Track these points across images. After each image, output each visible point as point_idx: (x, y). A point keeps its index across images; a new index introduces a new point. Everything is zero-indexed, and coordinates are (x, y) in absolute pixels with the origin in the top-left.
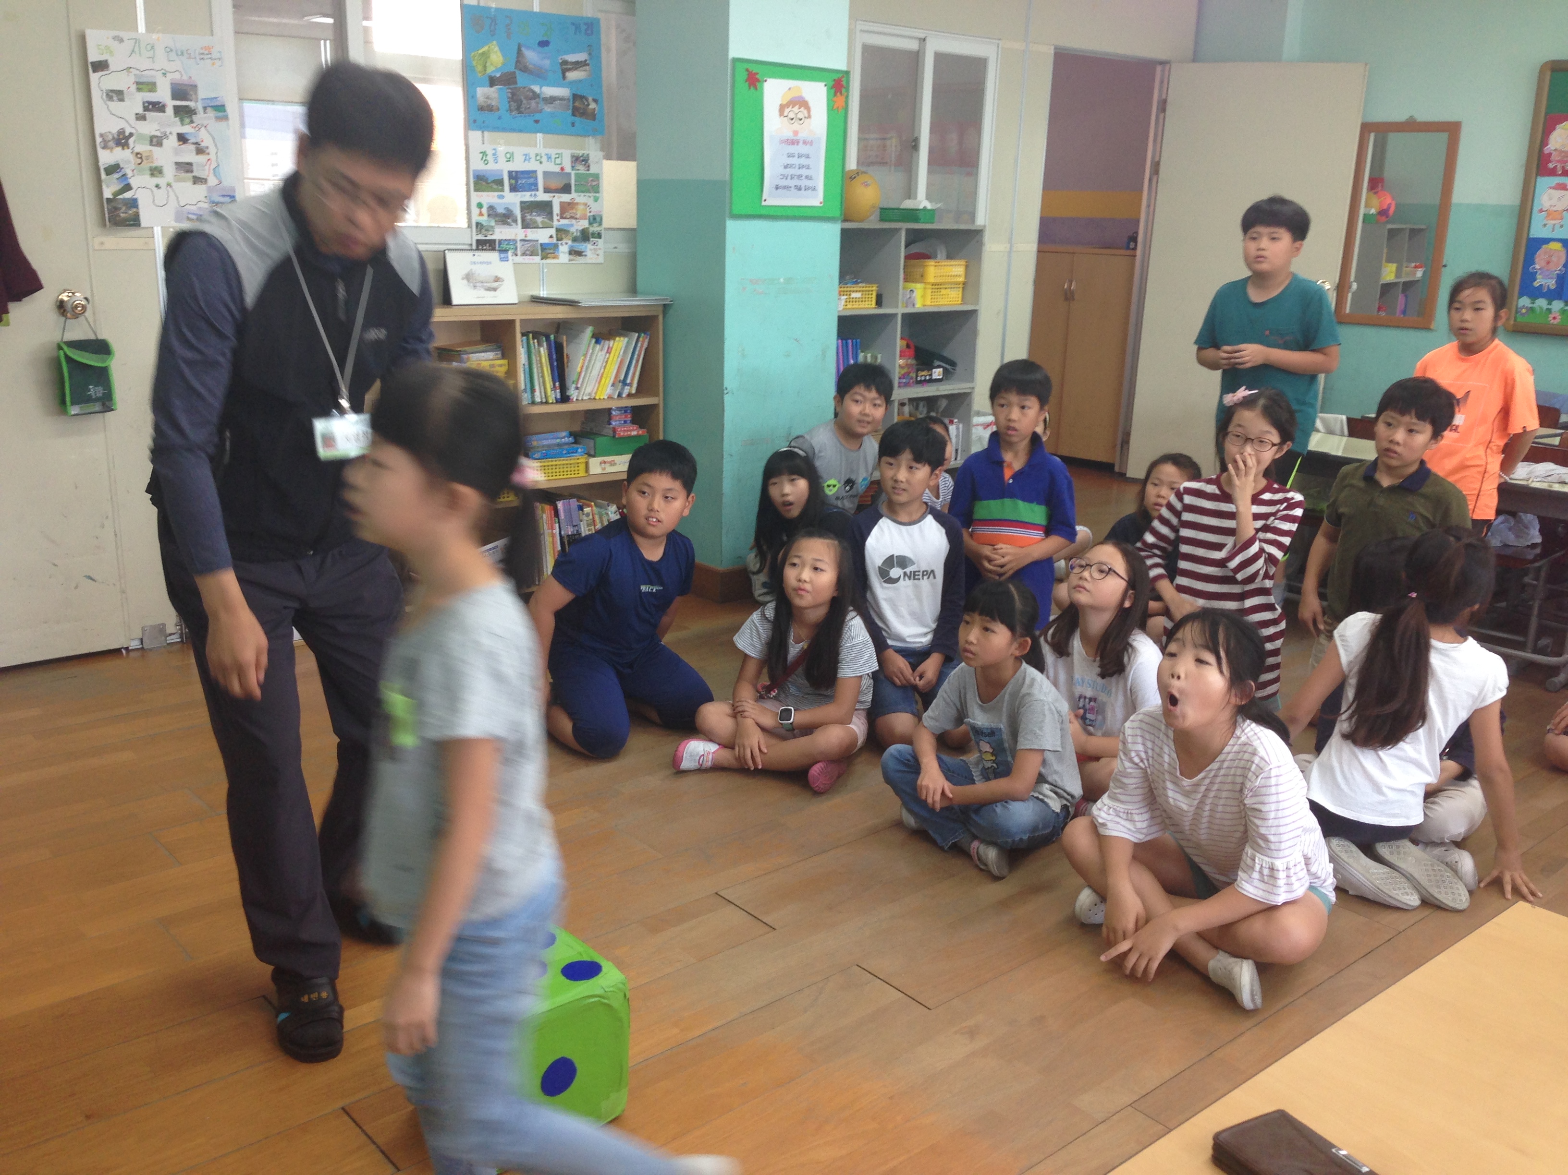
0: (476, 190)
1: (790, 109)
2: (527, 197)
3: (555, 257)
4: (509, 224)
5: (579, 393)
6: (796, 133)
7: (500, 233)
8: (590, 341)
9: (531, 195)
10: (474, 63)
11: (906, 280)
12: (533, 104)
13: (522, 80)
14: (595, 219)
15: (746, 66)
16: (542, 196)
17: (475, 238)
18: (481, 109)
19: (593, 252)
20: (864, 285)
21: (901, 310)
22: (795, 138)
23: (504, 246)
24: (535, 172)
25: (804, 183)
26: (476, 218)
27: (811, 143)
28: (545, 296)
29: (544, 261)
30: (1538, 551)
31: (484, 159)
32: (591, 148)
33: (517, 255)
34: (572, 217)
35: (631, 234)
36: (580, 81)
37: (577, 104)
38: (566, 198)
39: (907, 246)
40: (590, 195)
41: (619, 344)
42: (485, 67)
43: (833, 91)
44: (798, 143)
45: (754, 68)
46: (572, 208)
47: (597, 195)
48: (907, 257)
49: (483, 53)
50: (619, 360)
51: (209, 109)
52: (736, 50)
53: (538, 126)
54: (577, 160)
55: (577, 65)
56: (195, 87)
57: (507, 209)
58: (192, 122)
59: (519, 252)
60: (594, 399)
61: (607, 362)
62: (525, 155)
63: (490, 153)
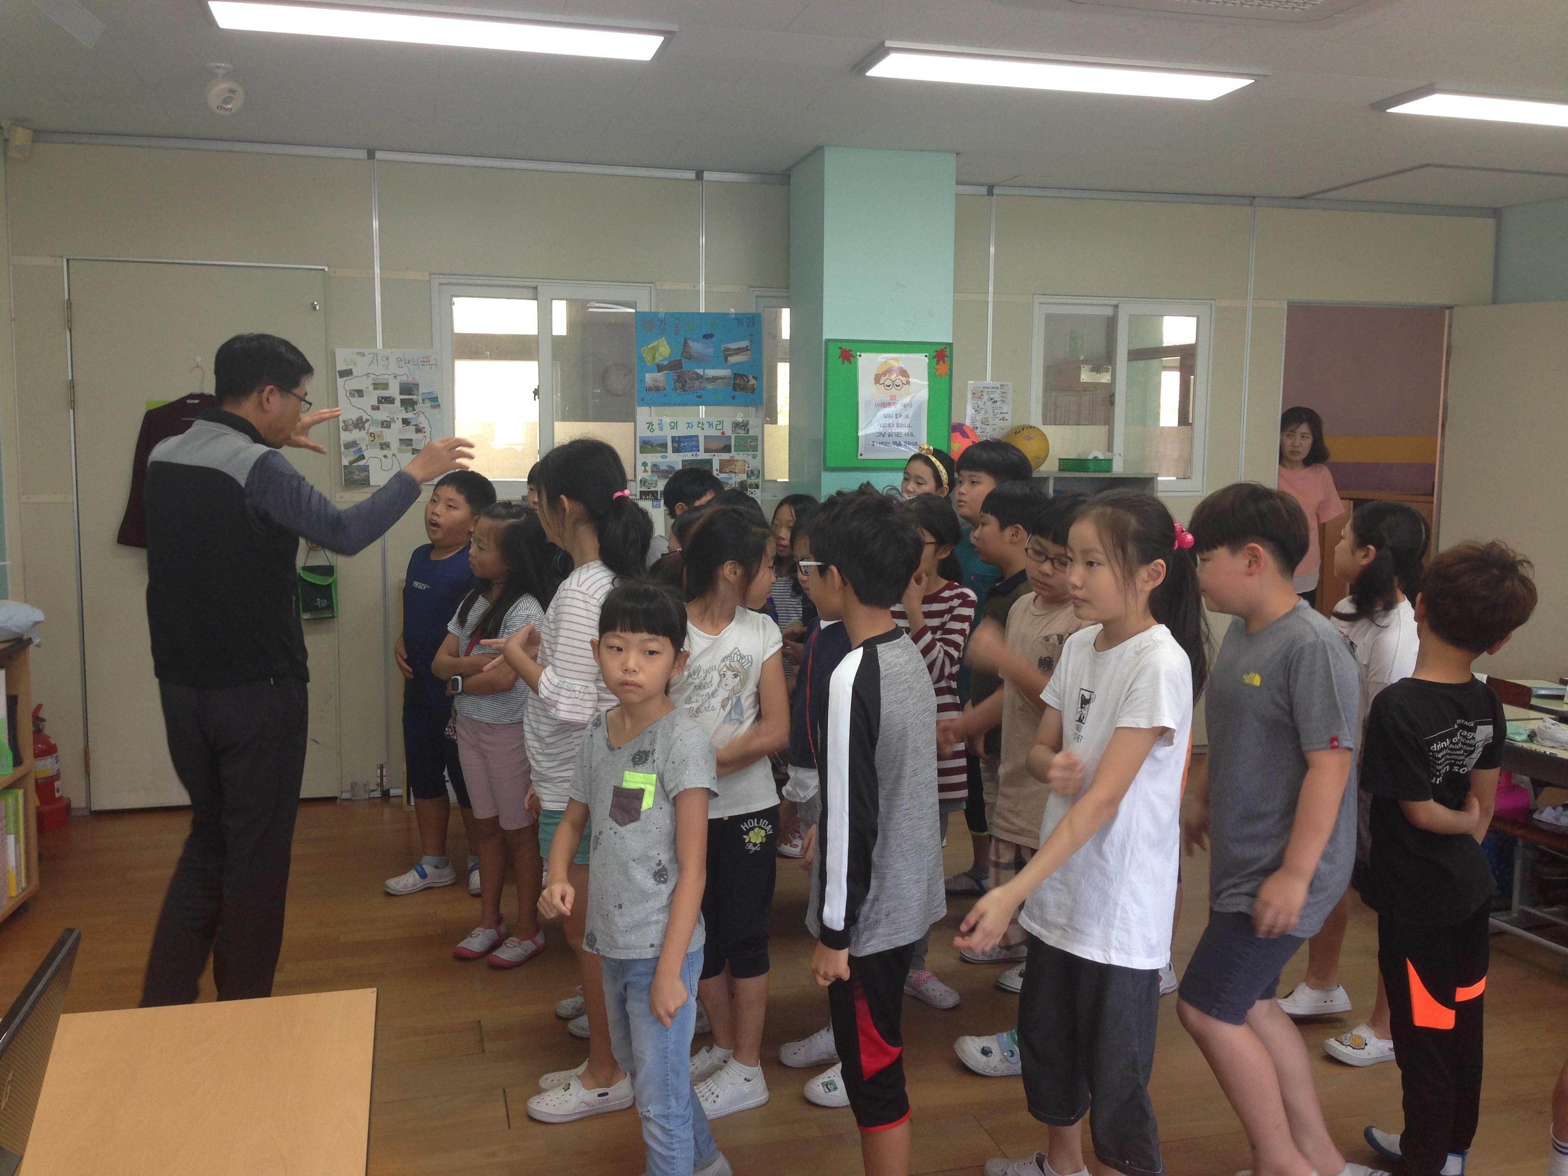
0: (644, 453)
1: (887, 377)
2: (692, 456)
6: (893, 397)
10: (644, 356)
12: (697, 383)
13: (687, 365)
14: (752, 472)
15: (840, 344)
16: (705, 455)
17: (639, 490)
18: (649, 389)
24: (697, 436)
25: (903, 439)
26: (641, 474)
31: (653, 428)
32: (750, 415)
34: (731, 472)
36: (742, 363)
37: (738, 381)
38: (726, 456)
40: (749, 453)
42: (654, 358)
43: (935, 360)
45: (846, 346)
46: (732, 465)
47: (757, 453)
49: (653, 347)
51: (426, 401)
52: (829, 334)
53: (700, 400)
54: (737, 425)
55: (739, 351)
56: (417, 385)
58: (414, 410)
62: (689, 423)
63: (656, 423)
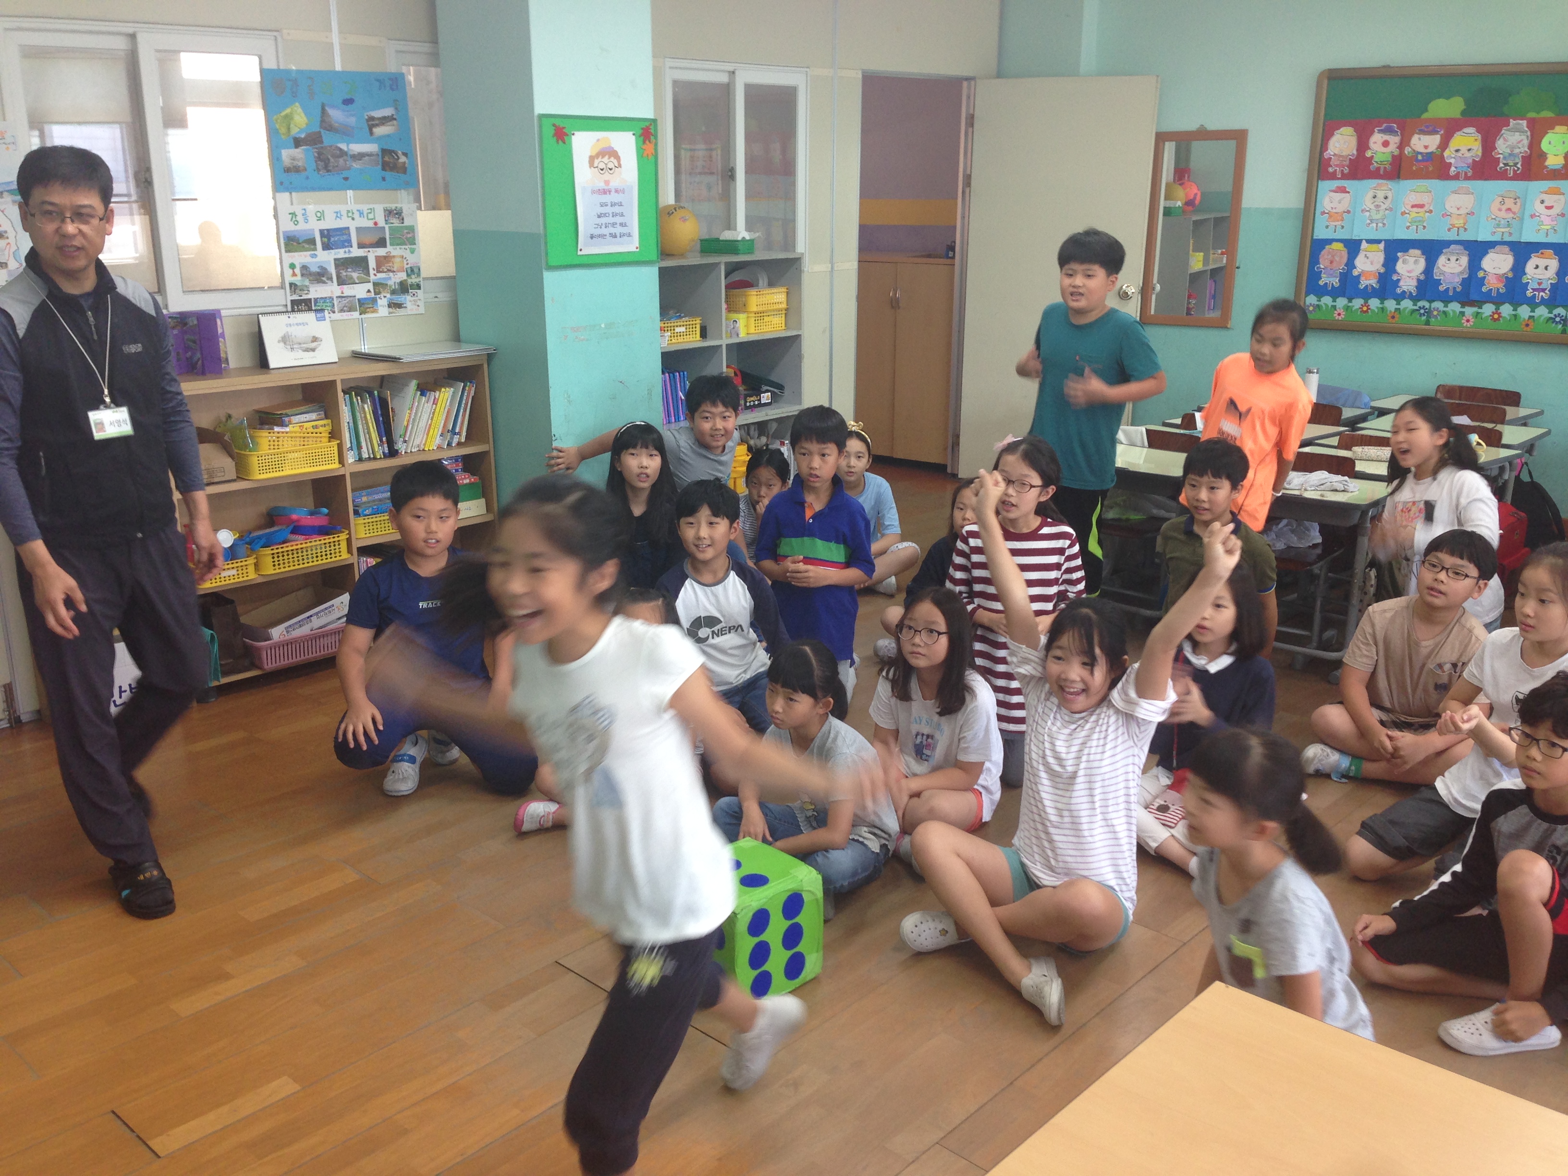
0: (286, 251)
1: (600, 159)
2: (341, 253)
3: (375, 311)
4: (324, 282)
5: (407, 447)
6: (607, 182)
7: (316, 292)
8: (415, 394)
9: (345, 252)
10: (278, 127)
11: (729, 310)
12: (341, 161)
13: (328, 139)
14: (412, 270)
15: (553, 121)
16: (356, 252)
17: (290, 298)
18: (287, 170)
19: (413, 304)
20: (687, 319)
21: (724, 341)
22: (606, 188)
23: (321, 305)
24: (348, 228)
25: (618, 230)
26: (289, 279)
27: (623, 191)
28: (367, 352)
29: (363, 316)
30: (1319, 551)
31: (294, 219)
32: (403, 200)
33: (334, 312)
34: (389, 271)
35: (451, 282)
36: (388, 136)
37: (386, 159)
38: (381, 252)
39: (726, 278)
40: (406, 247)
41: (445, 395)
42: (289, 129)
43: (642, 138)
44: (610, 192)
45: (560, 123)
46: (388, 262)
47: (413, 247)
48: (728, 287)
49: (286, 116)
50: (446, 410)
52: (540, 108)
53: (347, 183)
54: (389, 213)
55: (384, 120)
57: (321, 267)
59: (336, 309)
60: (423, 450)
61: (434, 413)
62: (337, 213)
63: (299, 213)
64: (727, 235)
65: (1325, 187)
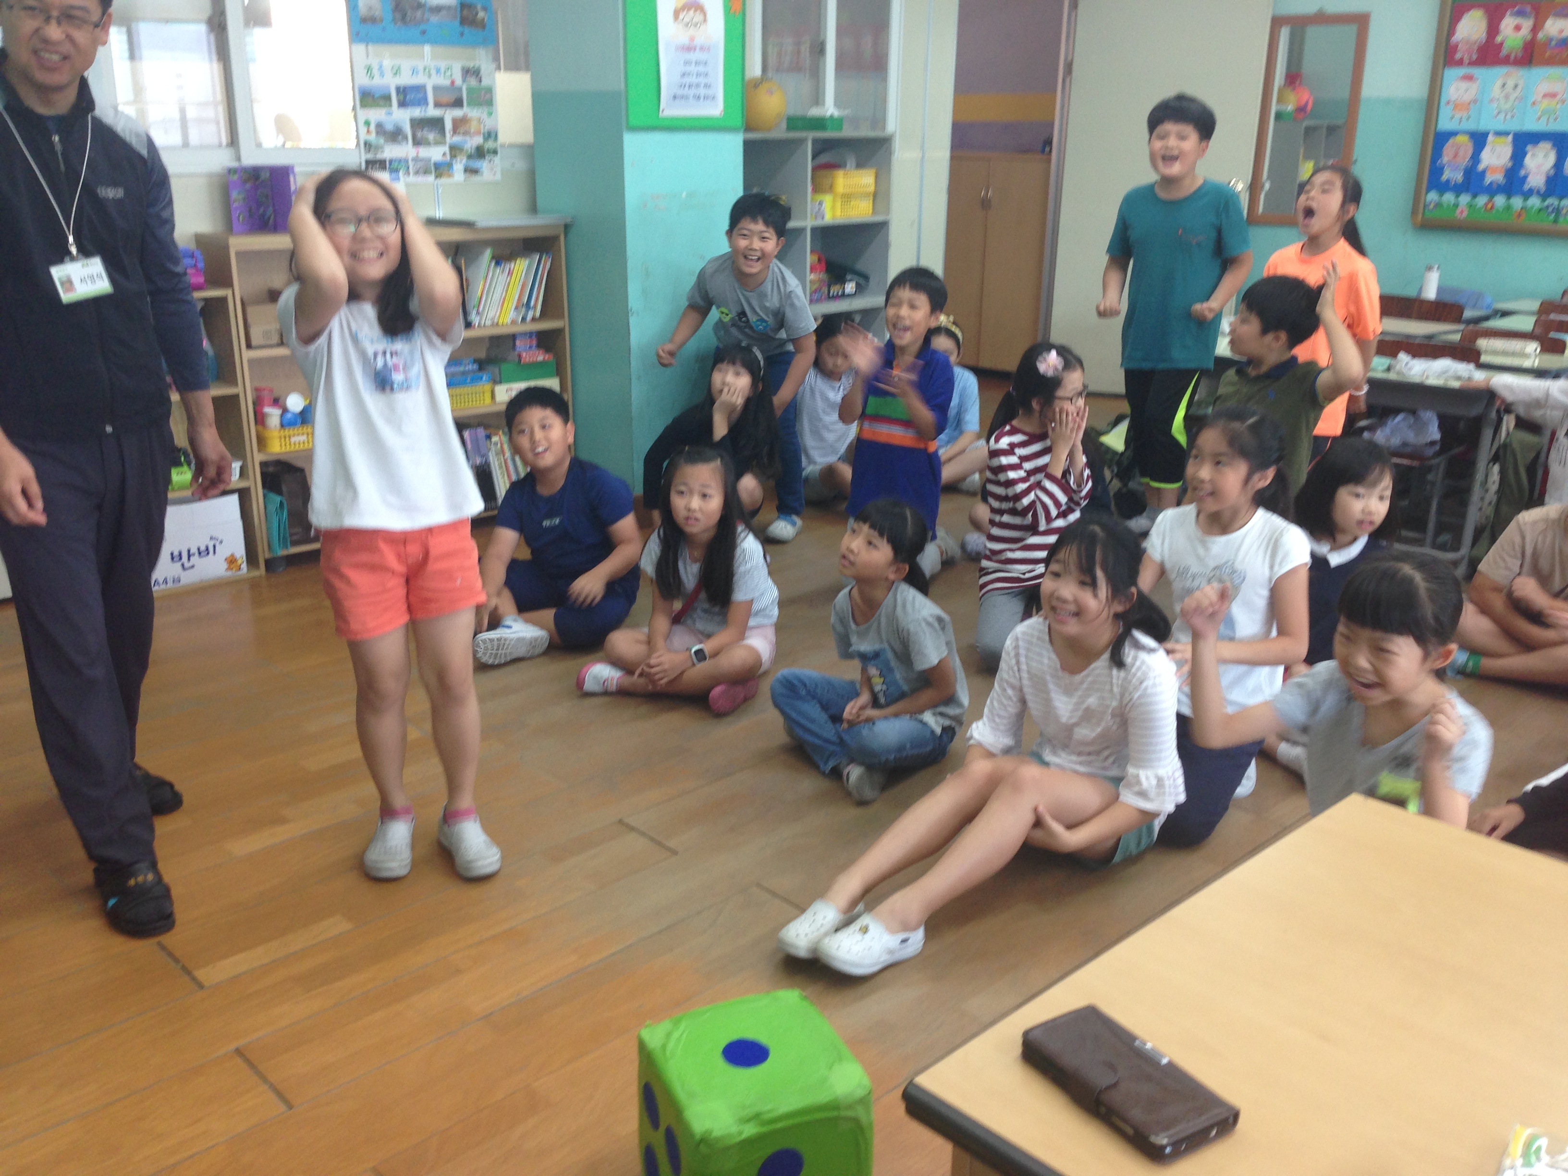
1: (685, 13)
2: (417, 112)
3: (451, 176)
4: (399, 142)
5: (482, 317)
6: (692, 39)
7: (390, 152)
8: (490, 263)
9: (421, 111)
11: (815, 191)
12: (419, 14)
16: (432, 112)
17: (364, 157)
18: (364, 20)
19: (491, 170)
21: (809, 223)
22: (692, 44)
23: (395, 165)
25: (702, 91)
26: (363, 136)
27: (708, 49)
28: (442, 217)
29: (439, 181)
30: (1437, 448)
32: (482, 59)
33: (409, 175)
35: (529, 151)
37: (465, 13)
38: (458, 113)
39: (814, 158)
40: (484, 109)
41: (521, 266)
44: (695, 49)
48: (815, 169)
50: (522, 281)
53: (424, 37)
54: (467, 72)
57: (397, 126)
59: (411, 172)
60: (497, 324)
61: (508, 287)
62: (413, 68)
64: (815, 112)
65: (1452, 75)
